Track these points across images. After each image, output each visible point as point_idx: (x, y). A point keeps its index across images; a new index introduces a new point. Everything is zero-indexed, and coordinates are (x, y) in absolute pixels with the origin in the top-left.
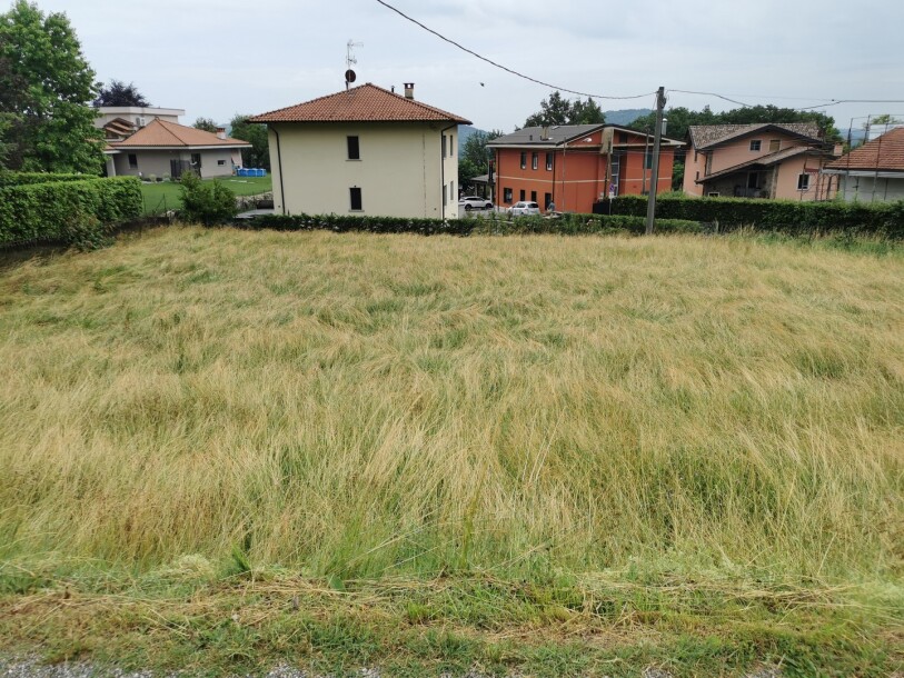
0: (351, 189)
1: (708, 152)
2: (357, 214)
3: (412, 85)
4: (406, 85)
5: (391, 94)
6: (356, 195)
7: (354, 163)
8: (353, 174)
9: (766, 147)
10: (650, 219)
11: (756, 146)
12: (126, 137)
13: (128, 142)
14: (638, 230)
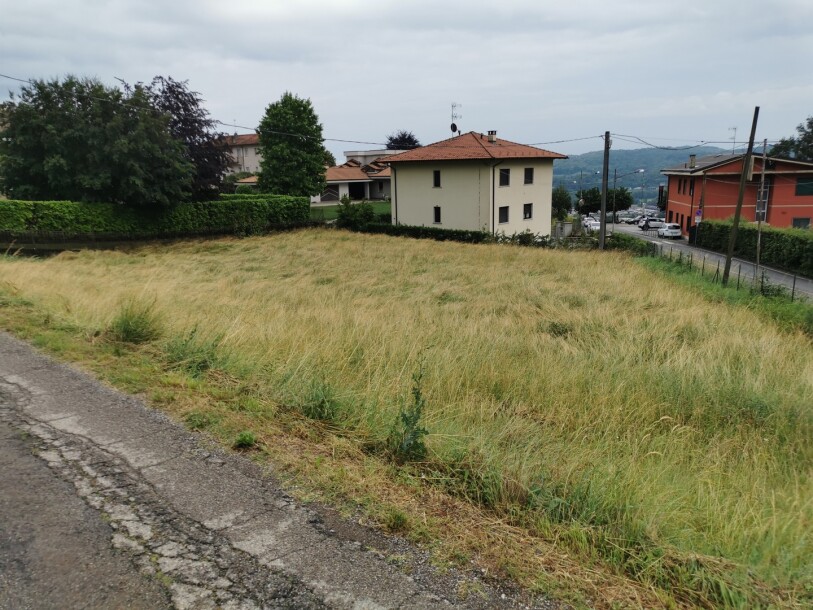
0: (435, 207)
2: (438, 226)
6: (437, 212)
7: (437, 190)
8: (436, 197)
12: (380, 171)
13: (380, 174)
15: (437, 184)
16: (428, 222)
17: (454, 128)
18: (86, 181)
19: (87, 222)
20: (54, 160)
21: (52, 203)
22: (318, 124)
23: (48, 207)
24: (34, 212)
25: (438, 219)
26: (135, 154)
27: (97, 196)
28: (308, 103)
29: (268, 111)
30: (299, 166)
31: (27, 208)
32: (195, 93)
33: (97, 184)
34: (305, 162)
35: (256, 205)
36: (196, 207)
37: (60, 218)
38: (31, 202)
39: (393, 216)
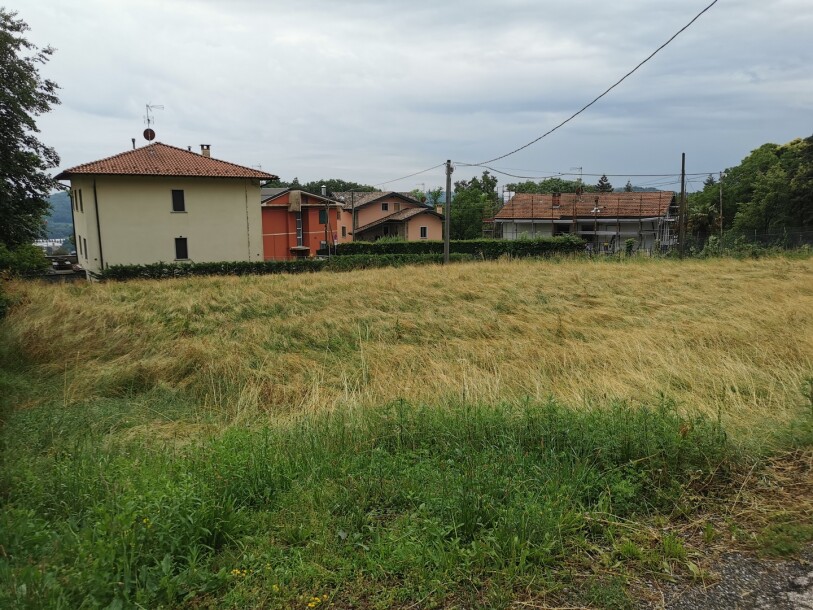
0: (177, 240)
1: (355, 212)
2: (183, 262)
3: (208, 146)
4: (202, 146)
5: (189, 152)
6: (181, 245)
7: (179, 216)
9: (391, 210)
10: (446, 253)
11: (385, 207)
14: (441, 261)
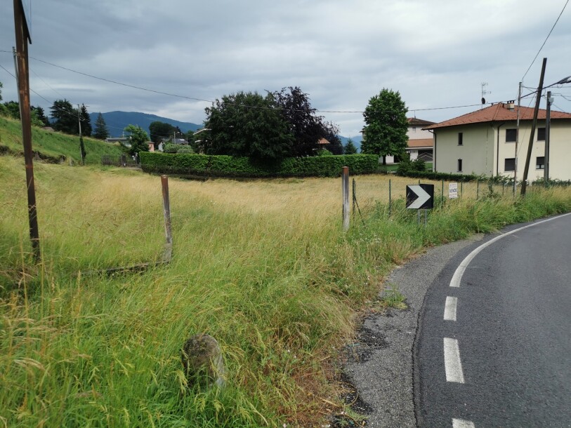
2: (460, 173)
7: (460, 147)
8: (459, 153)
15: (460, 143)
16: (454, 171)
17: (484, 101)
18: (234, 144)
19: (234, 166)
20: (220, 134)
21: (217, 156)
22: (406, 107)
23: (216, 158)
24: (209, 160)
25: (460, 169)
26: (258, 130)
27: (239, 153)
28: (397, 94)
29: (370, 102)
30: (385, 136)
31: (206, 159)
32: (305, 94)
33: (239, 146)
34: (390, 133)
35: (337, 159)
36: (297, 159)
37: (221, 164)
38: (208, 156)
39: (434, 167)
